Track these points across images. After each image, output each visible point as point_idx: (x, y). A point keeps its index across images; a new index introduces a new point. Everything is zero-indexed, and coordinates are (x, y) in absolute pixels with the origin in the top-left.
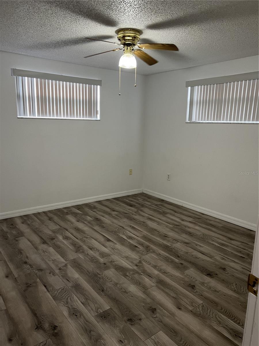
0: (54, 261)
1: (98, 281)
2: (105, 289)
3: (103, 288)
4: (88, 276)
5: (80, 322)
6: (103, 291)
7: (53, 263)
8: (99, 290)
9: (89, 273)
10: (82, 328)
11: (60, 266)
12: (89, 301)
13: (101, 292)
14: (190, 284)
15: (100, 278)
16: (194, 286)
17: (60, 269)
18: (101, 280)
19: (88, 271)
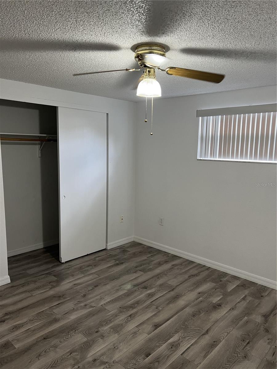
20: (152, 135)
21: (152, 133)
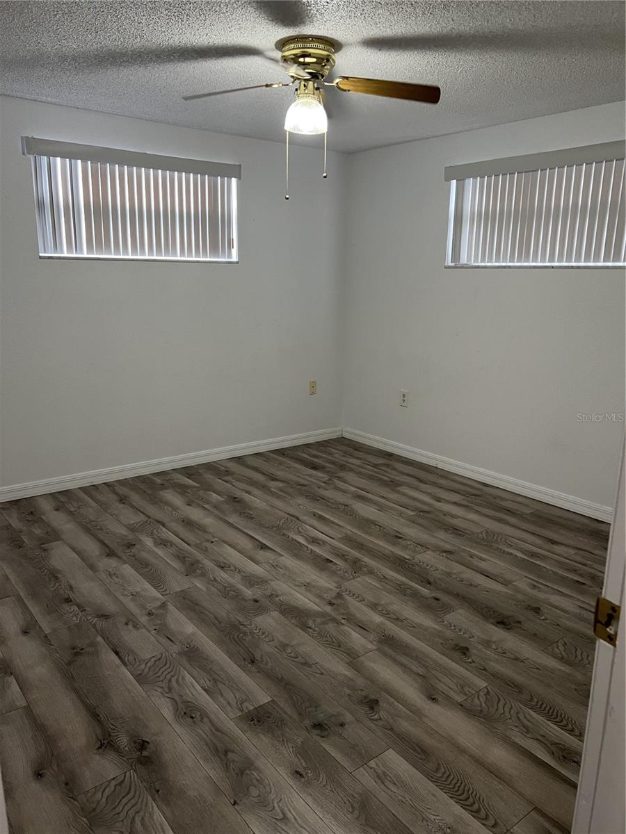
0: (135, 596)
1: (241, 642)
2: (258, 657)
3: (252, 654)
4: (217, 628)
5: (201, 732)
6: (253, 662)
7: (133, 600)
8: (245, 659)
9: (220, 623)
10: (207, 744)
11: (150, 606)
12: (220, 686)
13: (250, 666)
14: (457, 645)
15: (245, 633)
16: (467, 649)
17: (150, 614)
18: (249, 638)
19: (216, 619)
20: (287, 199)
21: (287, 196)
